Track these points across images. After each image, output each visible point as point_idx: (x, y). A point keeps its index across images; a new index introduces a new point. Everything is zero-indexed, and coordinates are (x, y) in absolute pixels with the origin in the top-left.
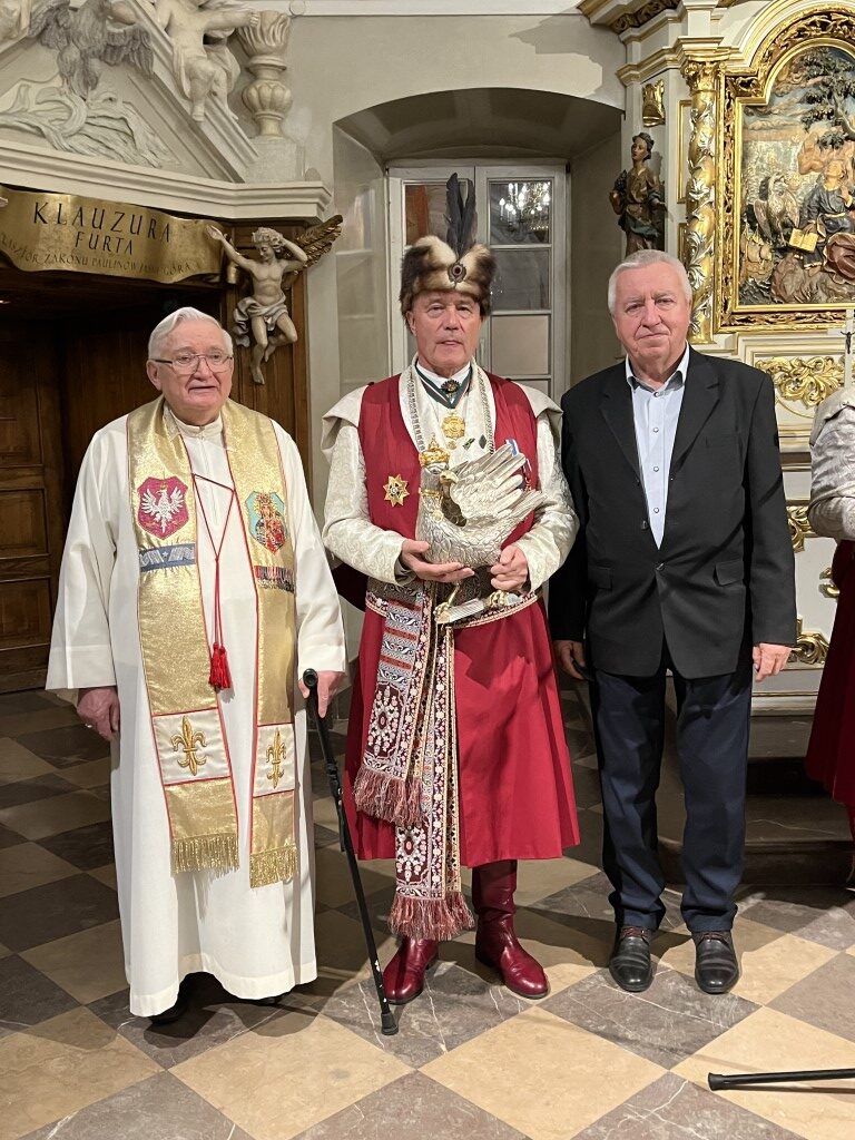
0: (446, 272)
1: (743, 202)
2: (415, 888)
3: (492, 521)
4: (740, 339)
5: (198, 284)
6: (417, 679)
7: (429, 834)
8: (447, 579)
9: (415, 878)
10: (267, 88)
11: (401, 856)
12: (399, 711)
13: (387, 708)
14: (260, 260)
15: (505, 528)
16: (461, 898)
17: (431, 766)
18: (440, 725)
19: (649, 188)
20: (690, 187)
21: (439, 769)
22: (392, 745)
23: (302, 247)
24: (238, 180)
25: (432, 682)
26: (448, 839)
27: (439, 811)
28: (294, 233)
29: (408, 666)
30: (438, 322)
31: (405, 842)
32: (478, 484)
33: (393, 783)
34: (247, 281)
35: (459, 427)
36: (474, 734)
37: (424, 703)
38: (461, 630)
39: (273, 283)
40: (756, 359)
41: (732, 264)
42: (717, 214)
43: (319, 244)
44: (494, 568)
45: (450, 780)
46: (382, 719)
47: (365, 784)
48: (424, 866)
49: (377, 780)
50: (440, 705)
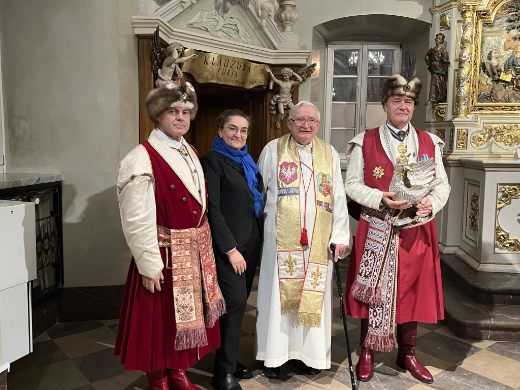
0: (402, 88)
1: (481, 61)
2: (377, 331)
4: (479, 116)
5: (259, 89)
6: (383, 248)
7: (384, 310)
9: (377, 327)
10: (288, 13)
11: (371, 318)
12: (375, 260)
13: (369, 259)
14: (283, 80)
16: (394, 336)
17: (387, 283)
18: (391, 267)
19: (442, 55)
20: (461, 55)
21: (390, 285)
22: (370, 273)
23: (300, 75)
24: (275, 48)
25: (389, 249)
26: (391, 312)
29: (380, 243)
30: (397, 107)
31: (374, 312)
32: (418, 172)
33: (369, 288)
35: (404, 149)
36: (406, 271)
40: (485, 125)
41: (475, 86)
42: (471, 66)
43: (306, 74)
44: (419, 206)
45: (394, 289)
46: (366, 263)
47: (357, 288)
48: (381, 323)
49: (362, 287)
50: (392, 259)
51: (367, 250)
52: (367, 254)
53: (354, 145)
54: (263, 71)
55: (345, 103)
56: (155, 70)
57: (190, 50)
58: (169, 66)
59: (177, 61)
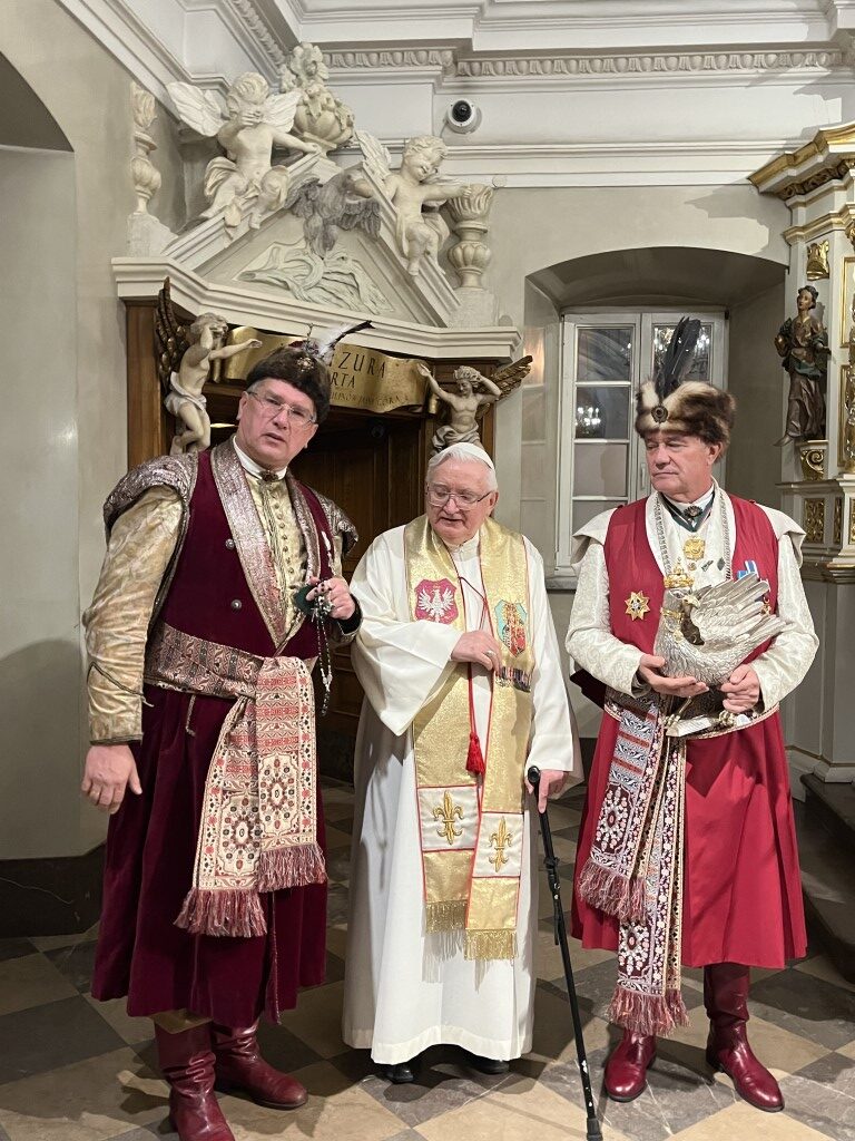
2: (636, 983)
5: (406, 414)
6: (647, 784)
7: (653, 932)
8: (682, 694)
9: (636, 973)
10: (470, 247)
11: (623, 950)
12: (628, 812)
13: (617, 808)
14: (459, 393)
15: (741, 651)
16: (680, 996)
17: (658, 868)
18: (668, 830)
19: (813, 333)
21: (665, 872)
22: (620, 843)
23: (496, 382)
24: (442, 325)
25: (662, 788)
26: (670, 939)
27: (663, 912)
28: (489, 371)
29: (639, 771)
31: (629, 937)
32: (720, 608)
33: (618, 879)
35: (698, 549)
37: (653, 808)
38: (693, 741)
39: (469, 414)
43: (510, 380)
44: (726, 687)
45: (676, 883)
46: (612, 818)
47: (589, 878)
48: (646, 963)
49: (602, 875)
50: (670, 811)
51: (614, 789)
52: (613, 798)
54: (414, 373)
55: (605, 441)
56: (164, 374)
57: (246, 330)
58: (195, 364)
59: (214, 354)
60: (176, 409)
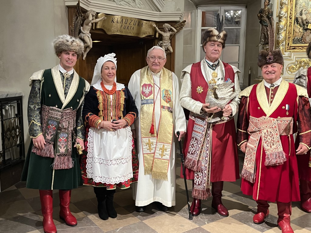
0: (216, 37)
1: (295, 16)
2: (199, 187)
3: (224, 99)
4: (292, 53)
5: (149, 38)
6: (203, 136)
7: (203, 174)
9: (199, 185)
11: (196, 179)
12: (197, 144)
13: (194, 143)
14: (164, 31)
15: (227, 101)
17: (205, 158)
18: (208, 148)
19: (268, 13)
20: (280, 13)
21: (207, 159)
22: (195, 152)
23: (175, 28)
25: (206, 137)
26: (208, 175)
27: (206, 169)
28: (173, 25)
29: (200, 133)
30: (212, 48)
31: (197, 176)
33: (194, 161)
34: (161, 37)
35: (216, 75)
37: (204, 142)
38: (215, 125)
39: (167, 37)
40: (297, 59)
41: (291, 33)
42: (287, 20)
43: (179, 27)
44: (224, 110)
45: (209, 161)
46: (193, 145)
47: (187, 161)
48: (201, 182)
49: (190, 160)
50: (208, 143)
51: (193, 138)
53: (185, 72)
57: (102, 14)
58: (87, 24)
59: (93, 21)
60: (82, 37)
